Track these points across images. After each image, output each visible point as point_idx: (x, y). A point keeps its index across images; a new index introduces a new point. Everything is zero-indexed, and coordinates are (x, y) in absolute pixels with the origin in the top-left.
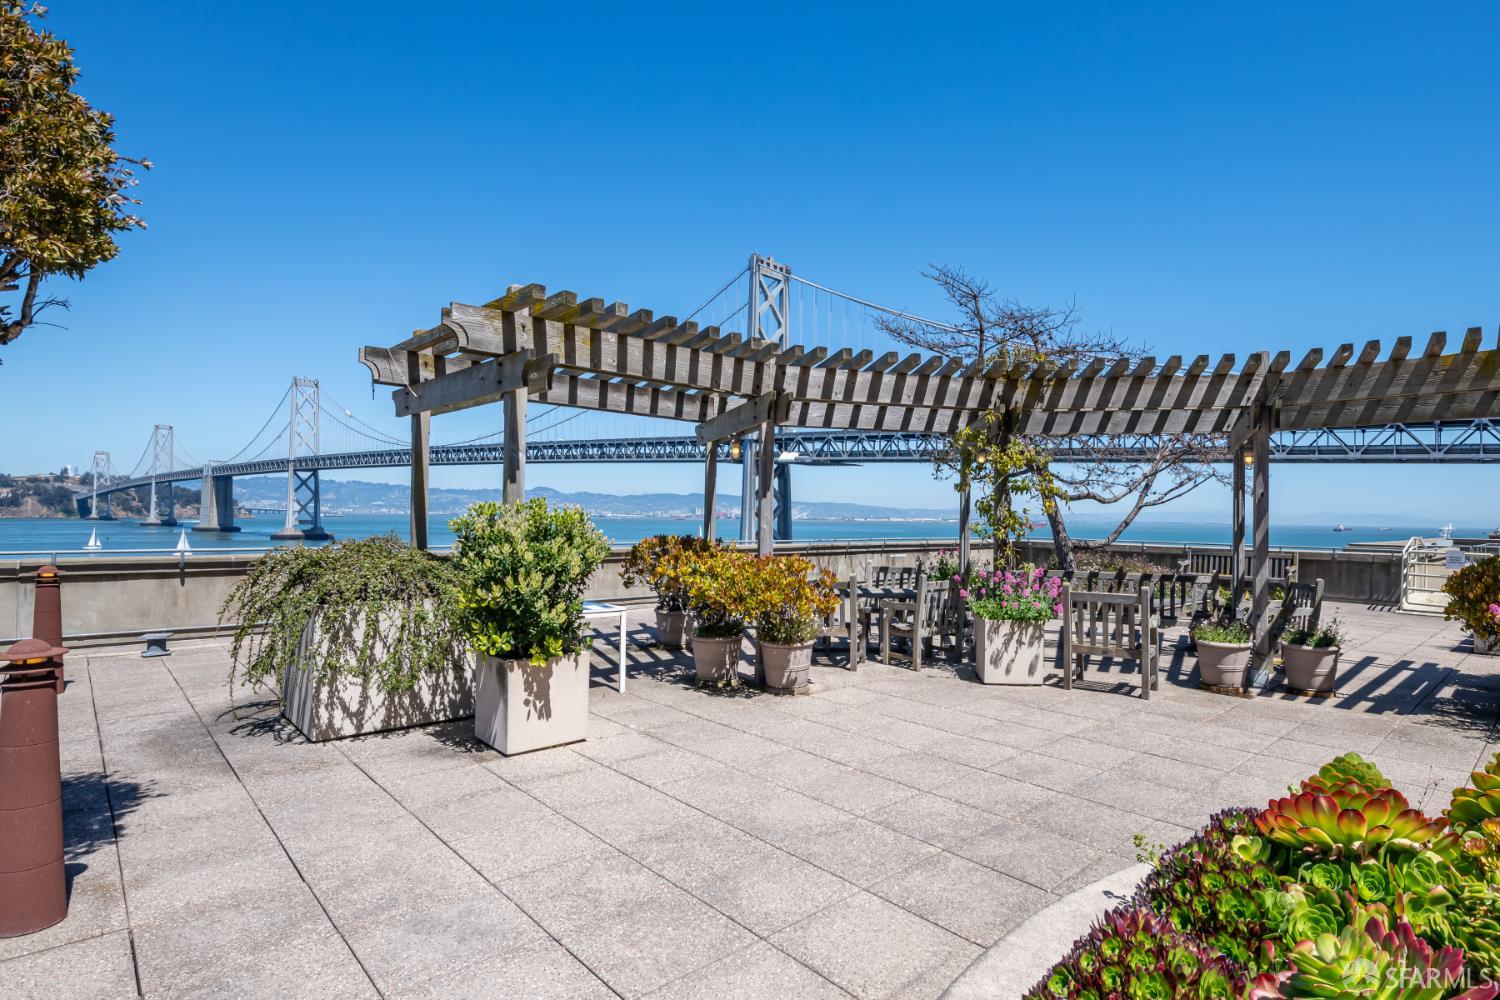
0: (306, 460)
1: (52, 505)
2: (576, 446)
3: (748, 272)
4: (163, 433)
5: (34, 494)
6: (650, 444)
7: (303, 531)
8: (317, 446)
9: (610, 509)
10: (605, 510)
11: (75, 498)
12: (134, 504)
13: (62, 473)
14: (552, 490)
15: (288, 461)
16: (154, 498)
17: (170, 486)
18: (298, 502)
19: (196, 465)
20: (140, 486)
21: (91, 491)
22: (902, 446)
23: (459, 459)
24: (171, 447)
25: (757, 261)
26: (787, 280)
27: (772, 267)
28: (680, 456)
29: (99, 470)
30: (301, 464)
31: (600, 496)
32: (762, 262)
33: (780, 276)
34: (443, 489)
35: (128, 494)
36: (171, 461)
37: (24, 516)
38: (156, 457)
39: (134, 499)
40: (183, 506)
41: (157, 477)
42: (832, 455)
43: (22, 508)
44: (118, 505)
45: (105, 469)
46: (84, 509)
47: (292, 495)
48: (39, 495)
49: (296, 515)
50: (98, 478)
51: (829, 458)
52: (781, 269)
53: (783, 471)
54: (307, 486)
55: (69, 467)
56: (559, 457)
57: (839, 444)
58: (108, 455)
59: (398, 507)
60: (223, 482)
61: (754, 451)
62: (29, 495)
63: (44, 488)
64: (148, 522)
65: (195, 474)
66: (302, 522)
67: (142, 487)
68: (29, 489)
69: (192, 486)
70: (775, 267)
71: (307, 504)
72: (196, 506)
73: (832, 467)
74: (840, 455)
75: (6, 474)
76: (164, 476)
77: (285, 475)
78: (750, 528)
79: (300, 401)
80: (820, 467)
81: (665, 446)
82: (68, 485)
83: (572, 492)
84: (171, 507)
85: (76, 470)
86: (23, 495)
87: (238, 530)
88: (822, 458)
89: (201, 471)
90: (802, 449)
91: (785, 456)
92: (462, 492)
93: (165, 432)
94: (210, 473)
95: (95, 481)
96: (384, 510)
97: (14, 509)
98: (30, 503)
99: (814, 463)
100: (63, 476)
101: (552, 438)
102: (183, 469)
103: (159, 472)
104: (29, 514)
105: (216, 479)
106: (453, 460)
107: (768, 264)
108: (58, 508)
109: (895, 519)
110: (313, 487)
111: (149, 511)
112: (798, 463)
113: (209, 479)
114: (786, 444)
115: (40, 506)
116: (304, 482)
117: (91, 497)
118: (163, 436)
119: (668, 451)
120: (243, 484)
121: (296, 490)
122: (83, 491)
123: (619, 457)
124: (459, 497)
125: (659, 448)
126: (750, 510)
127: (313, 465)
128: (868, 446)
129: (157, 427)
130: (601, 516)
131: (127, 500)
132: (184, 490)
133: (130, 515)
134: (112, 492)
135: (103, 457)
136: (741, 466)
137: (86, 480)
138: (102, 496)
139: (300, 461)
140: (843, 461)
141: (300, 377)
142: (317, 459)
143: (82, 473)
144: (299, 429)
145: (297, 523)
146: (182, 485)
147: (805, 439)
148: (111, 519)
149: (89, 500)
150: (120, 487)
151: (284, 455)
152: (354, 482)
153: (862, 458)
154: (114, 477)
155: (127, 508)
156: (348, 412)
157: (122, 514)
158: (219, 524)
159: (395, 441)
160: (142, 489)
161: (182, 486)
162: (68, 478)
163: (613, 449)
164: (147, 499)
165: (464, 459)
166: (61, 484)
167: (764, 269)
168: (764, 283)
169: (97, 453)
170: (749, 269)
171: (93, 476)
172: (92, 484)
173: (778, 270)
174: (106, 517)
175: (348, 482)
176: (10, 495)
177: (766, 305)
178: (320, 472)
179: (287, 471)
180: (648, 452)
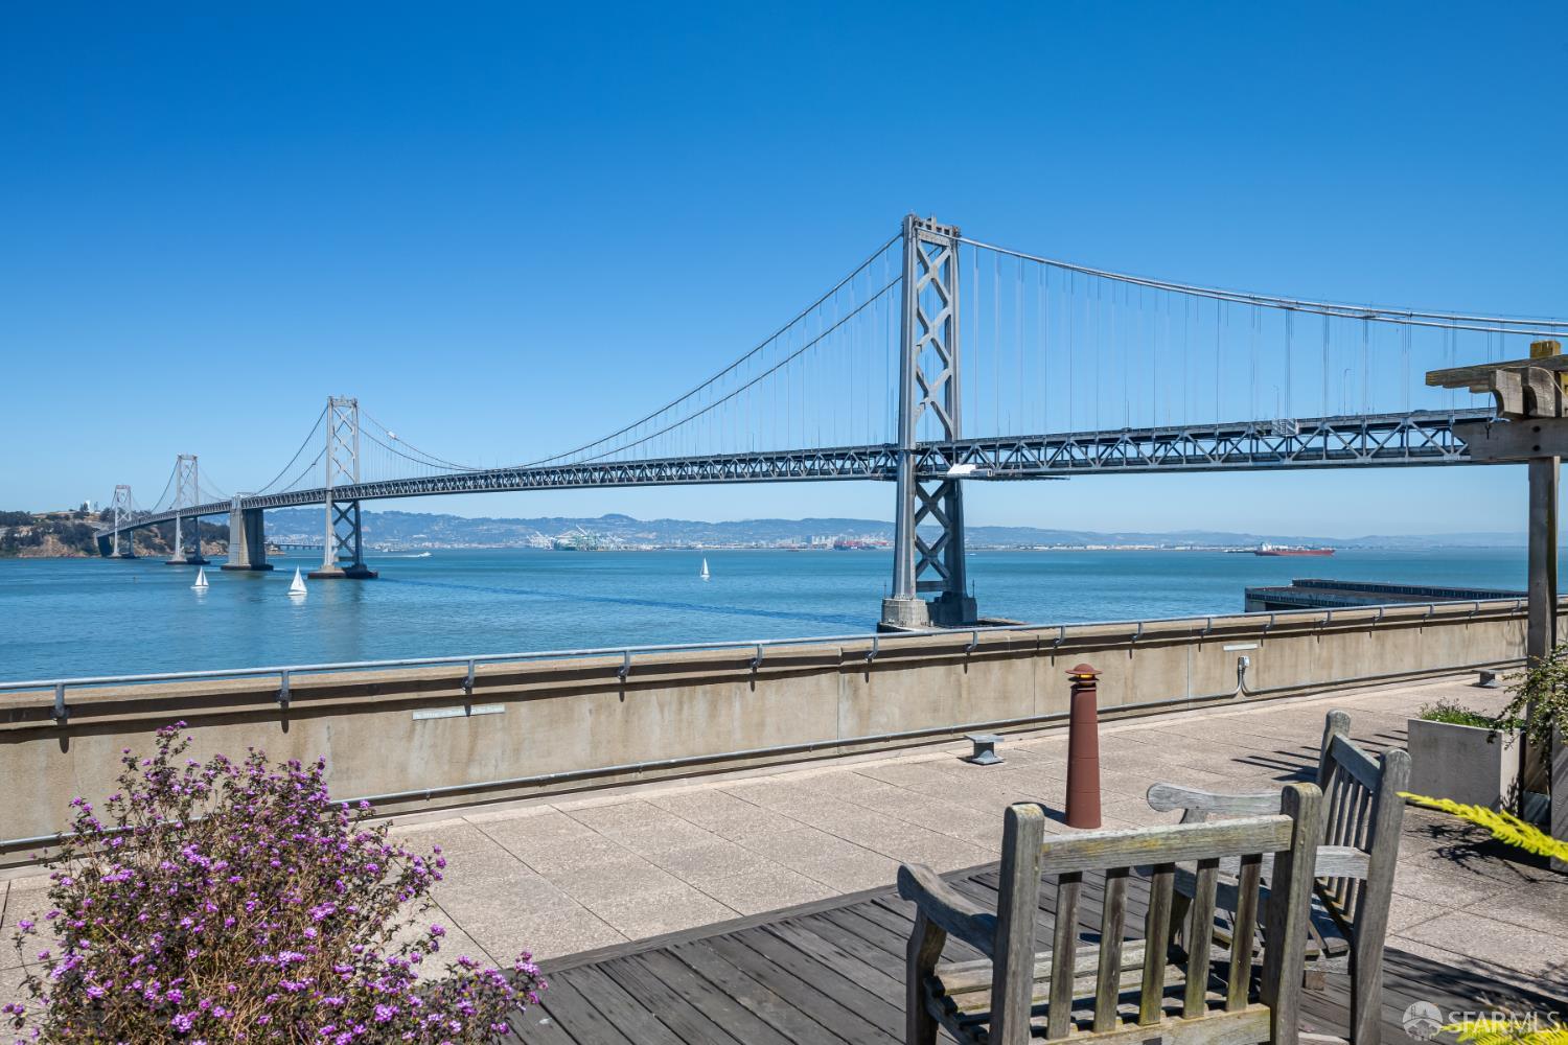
0: (345, 489)
1: (73, 543)
2: (651, 466)
3: (901, 238)
4: (187, 463)
5: (55, 532)
6: (742, 461)
7: (344, 569)
8: (357, 474)
9: (700, 539)
10: (694, 540)
11: (96, 535)
12: (157, 541)
13: (81, 509)
14: (627, 517)
15: (325, 491)
16: (179, 535)
17: (196, 520)
18: (337, 537)
19: (224, 499)
20: (162, 522)
21: (113, 527)
22: (1131, 452)
23: (512, 485)
24: (196, 479)
25: (914, 224)
26: (955, 244)
27: (934, 230)
28: (781, 474)
29: (120, 505)
30: (339, 494)
31: (687, 523)
32: (921, 224)
33: (945, 241)
34: (494, 518)
35: (151, 531)
36: (197, 493)
37: (45, 555)
38: (180, 490)
39: (156, 536)
40: (208, 543)
41: (181, 511)
42: (1024, 467)
43: (42, 547)
44: (140, 542)
45: (127, 504)
46: (105, 547)
47: (330, 529)
48: (60, 533)
49: (336, 550)
50: (119, 515)
51: (1021, 470)
52: (947, 232)
53: (951, 488)
54: (348, 519)
55: (88, 503)
56: (629, 480)
57: (1035, 452)
58: (129, 489)
59: (442, 540)
60: (253, 515)
61: (912, 465)
62: (49, 533)
63: (64, 525)
64: (174, 560)
65: (223, 508)
66: (342, 559)
67: (165, 523)
68: (49, 527)
69: (217, 521)
70: (939, 229)
71: (347, 539)
72: (222, 542)
73: (1024, 482)
74: (1037, 466)
75: (26, 512)
76: (190, 510)
77: (323, 506)
78: (908, 561)
79: (337, 423)
80: (1006, 482)
81: (761, 462)
82: (88, 522)
83: (652, 520)
84: (197, 543)
85: (96, 506)
86: (44, 534)
87: (270, 568)
88: (1010, 471)
89: (229, 504)
90: (979, 461)
91: (956, 470)
92: (517, 521)
93: (189, 463)
94: (239, 506)
95: (117, 517)
96: (427, 544)
97: (36, 548)
98: (51, 542)
99: (998, 478)
100: (82, 513)
101: (640, 457)
102: (209, 502)
103: (184, 506)
104: (50, 553)
105: (246, 513)
106: (505, 486)
107: (929, 227)
108: (79, 546)
109: (1094, 547)
110: (353, 520)
111: (173, 548)
112: (975, 478)
113: (238, 513)
114: (957, 454)
115: (60, 544)
116: (343, 514)
117: (113, 534)
118: (187, 467)
119: (764, 469)
120: (273, 517)
121: (335, 523)
122: (104, 528)
123: (703, 477)
124: (514, 527)
125: (753, 465)
126: (908, 538)
127: (353, 494)
128: (1078, 454)
129: (180, 457)
130: (690, 548)
131: (150, 537)
132: (209, 525)
133: (153, 553)
134: (133, 529)
135: (125, 491)
136: (895, 483)
137: (106, 516)
138: (124, 534)
139: (338, 490)
140: (1041, 474)
141: (336, 397)
142: (356, 488)
143: (102, 508)
144: (336, 455)
145: (337, 560)
146: (206, 519)
147: (984, 448)
148: (134, 557)
149: (110, 538)
150: (142, 523)
151: (321, 484)
152: (392, 513)
153: (1071, 469)
154: (135, 512)
155: (149, 545)
156: (392, 434)
157: (144, 552)
158: (250, 563)
159: (448, 466)
160: (165, 524)
161: (206, 521)
162: (88, 514)
163: (696, 469)
164: (170, 535)
165: (518, 485)
166: (81, 521)
167: (923, 234)
168: (922, 250)
169: (118, 487)
170: (902, 235)
171: (114, 512)
172: (114, 521)
173: (943, 233)
174: (128, 556)
175: (385, 513)
176: (30, 534)
177: (926, 279)
178: (361, 503)
179: (325, 502)
180: (739, 470)
